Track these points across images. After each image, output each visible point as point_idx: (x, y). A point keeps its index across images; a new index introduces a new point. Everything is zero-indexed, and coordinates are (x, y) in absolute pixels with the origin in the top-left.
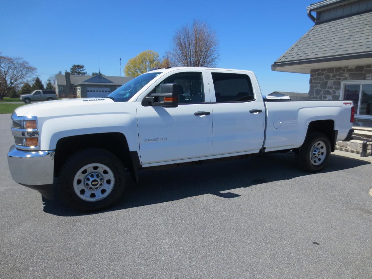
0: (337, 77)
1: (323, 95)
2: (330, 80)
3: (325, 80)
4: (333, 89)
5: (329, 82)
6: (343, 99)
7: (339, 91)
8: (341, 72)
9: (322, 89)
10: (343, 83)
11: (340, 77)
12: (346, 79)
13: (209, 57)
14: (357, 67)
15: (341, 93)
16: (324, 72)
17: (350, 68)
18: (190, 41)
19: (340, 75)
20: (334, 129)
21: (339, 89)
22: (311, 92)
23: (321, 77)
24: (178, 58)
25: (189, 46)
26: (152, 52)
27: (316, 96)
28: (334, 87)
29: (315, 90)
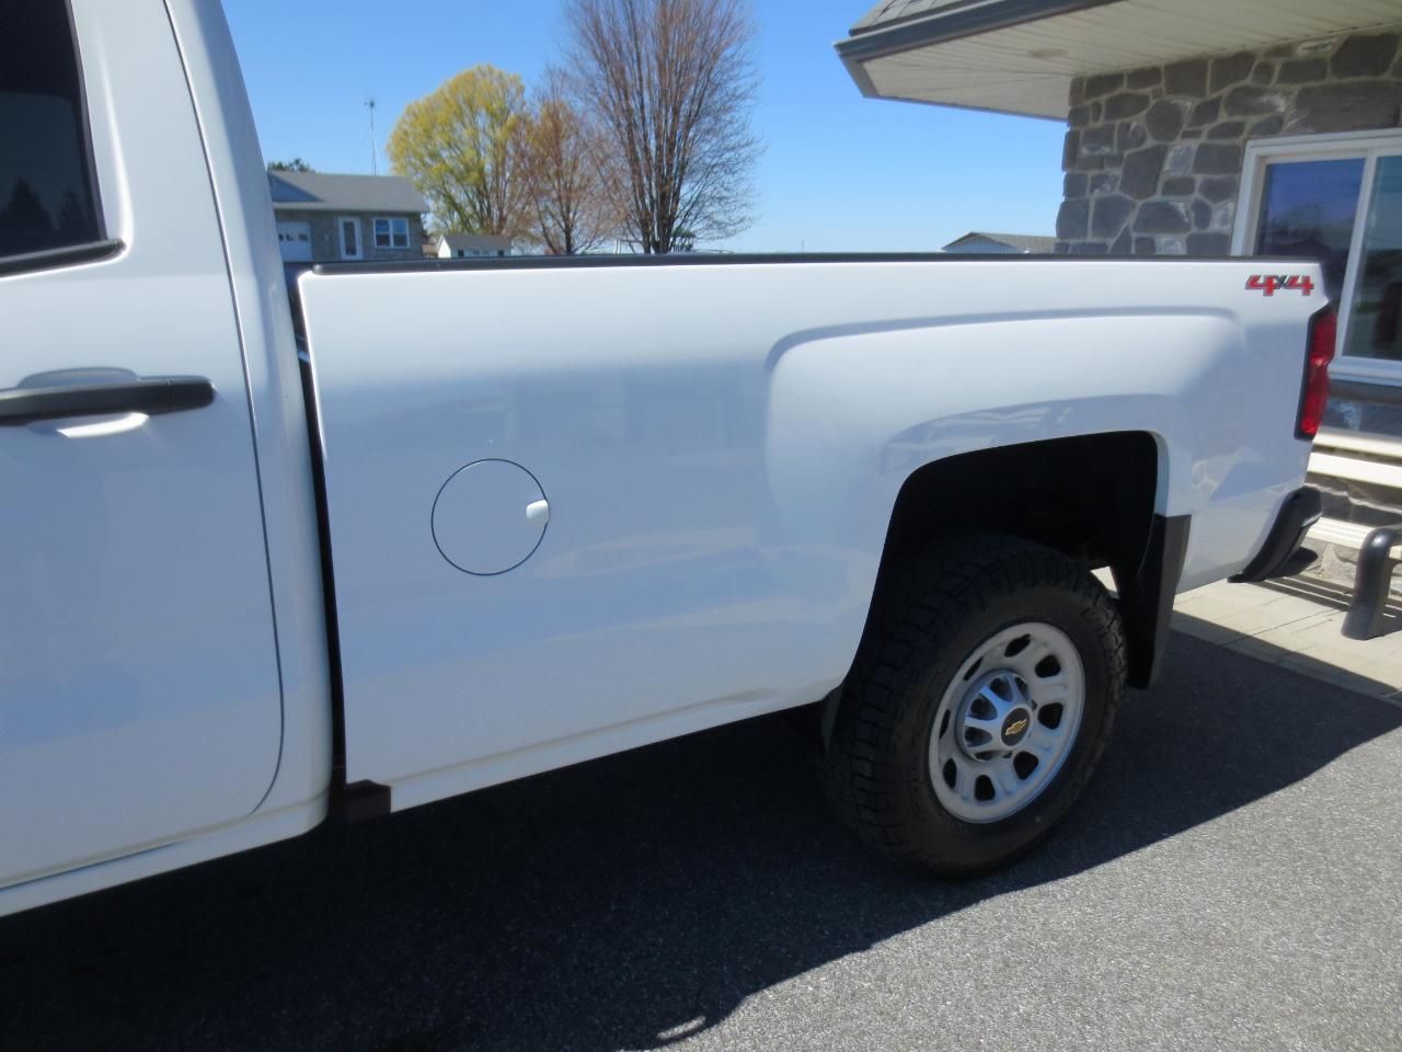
0: (1223, 117)
1: (1134, 235)
2: (1178, 139)
3: (1150, 143)
4: (1197, 195)
5: (1171, 155)
6: (1251, 253)
7: (1231, 205)
8: (1248, 81)
9: (1128, 197)
10: (1257, 152)
11: (1237, 118)
12: (1272, 127)
13: (716, 89)
14: (1346, 43)
15: (1241, 216)
16: (1147, 91)
17: (1301, 52)
18: (638, 19)
19: (1242, 101)
20: (1157, 510)
21: (1227, 191)
22: (1070, 217)
23: (1127, 120)
24: (589, 96)
25: (632, 44)
26: (496, 74)
27: (1095, 240)
28: (1199, 178)
29: (1092, 204)
